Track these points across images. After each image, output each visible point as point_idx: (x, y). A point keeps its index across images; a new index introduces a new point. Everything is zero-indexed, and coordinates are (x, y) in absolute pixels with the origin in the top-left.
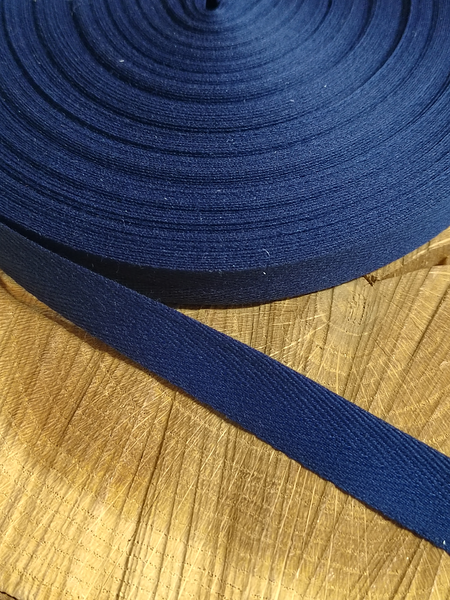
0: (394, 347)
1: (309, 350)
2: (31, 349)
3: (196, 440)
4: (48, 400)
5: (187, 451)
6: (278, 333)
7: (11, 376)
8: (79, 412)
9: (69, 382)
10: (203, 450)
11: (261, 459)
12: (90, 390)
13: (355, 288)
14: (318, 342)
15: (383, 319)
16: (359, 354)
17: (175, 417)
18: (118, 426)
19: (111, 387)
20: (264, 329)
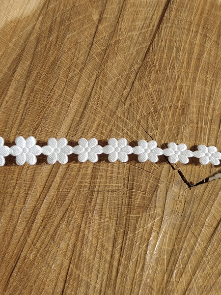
0: (201, 232)
1: (150, 234)
3: (82, 289)
6: (132, 222)
8: (16, 270)
9: (10, 249)
12: (22, 256)
13: (180, 191)
14: (156, 229)
15: (195, 213)
16: (180, 236)
17: (71, 274)
18: (38, 280)
19: (34, 254)
20: (124, 218)
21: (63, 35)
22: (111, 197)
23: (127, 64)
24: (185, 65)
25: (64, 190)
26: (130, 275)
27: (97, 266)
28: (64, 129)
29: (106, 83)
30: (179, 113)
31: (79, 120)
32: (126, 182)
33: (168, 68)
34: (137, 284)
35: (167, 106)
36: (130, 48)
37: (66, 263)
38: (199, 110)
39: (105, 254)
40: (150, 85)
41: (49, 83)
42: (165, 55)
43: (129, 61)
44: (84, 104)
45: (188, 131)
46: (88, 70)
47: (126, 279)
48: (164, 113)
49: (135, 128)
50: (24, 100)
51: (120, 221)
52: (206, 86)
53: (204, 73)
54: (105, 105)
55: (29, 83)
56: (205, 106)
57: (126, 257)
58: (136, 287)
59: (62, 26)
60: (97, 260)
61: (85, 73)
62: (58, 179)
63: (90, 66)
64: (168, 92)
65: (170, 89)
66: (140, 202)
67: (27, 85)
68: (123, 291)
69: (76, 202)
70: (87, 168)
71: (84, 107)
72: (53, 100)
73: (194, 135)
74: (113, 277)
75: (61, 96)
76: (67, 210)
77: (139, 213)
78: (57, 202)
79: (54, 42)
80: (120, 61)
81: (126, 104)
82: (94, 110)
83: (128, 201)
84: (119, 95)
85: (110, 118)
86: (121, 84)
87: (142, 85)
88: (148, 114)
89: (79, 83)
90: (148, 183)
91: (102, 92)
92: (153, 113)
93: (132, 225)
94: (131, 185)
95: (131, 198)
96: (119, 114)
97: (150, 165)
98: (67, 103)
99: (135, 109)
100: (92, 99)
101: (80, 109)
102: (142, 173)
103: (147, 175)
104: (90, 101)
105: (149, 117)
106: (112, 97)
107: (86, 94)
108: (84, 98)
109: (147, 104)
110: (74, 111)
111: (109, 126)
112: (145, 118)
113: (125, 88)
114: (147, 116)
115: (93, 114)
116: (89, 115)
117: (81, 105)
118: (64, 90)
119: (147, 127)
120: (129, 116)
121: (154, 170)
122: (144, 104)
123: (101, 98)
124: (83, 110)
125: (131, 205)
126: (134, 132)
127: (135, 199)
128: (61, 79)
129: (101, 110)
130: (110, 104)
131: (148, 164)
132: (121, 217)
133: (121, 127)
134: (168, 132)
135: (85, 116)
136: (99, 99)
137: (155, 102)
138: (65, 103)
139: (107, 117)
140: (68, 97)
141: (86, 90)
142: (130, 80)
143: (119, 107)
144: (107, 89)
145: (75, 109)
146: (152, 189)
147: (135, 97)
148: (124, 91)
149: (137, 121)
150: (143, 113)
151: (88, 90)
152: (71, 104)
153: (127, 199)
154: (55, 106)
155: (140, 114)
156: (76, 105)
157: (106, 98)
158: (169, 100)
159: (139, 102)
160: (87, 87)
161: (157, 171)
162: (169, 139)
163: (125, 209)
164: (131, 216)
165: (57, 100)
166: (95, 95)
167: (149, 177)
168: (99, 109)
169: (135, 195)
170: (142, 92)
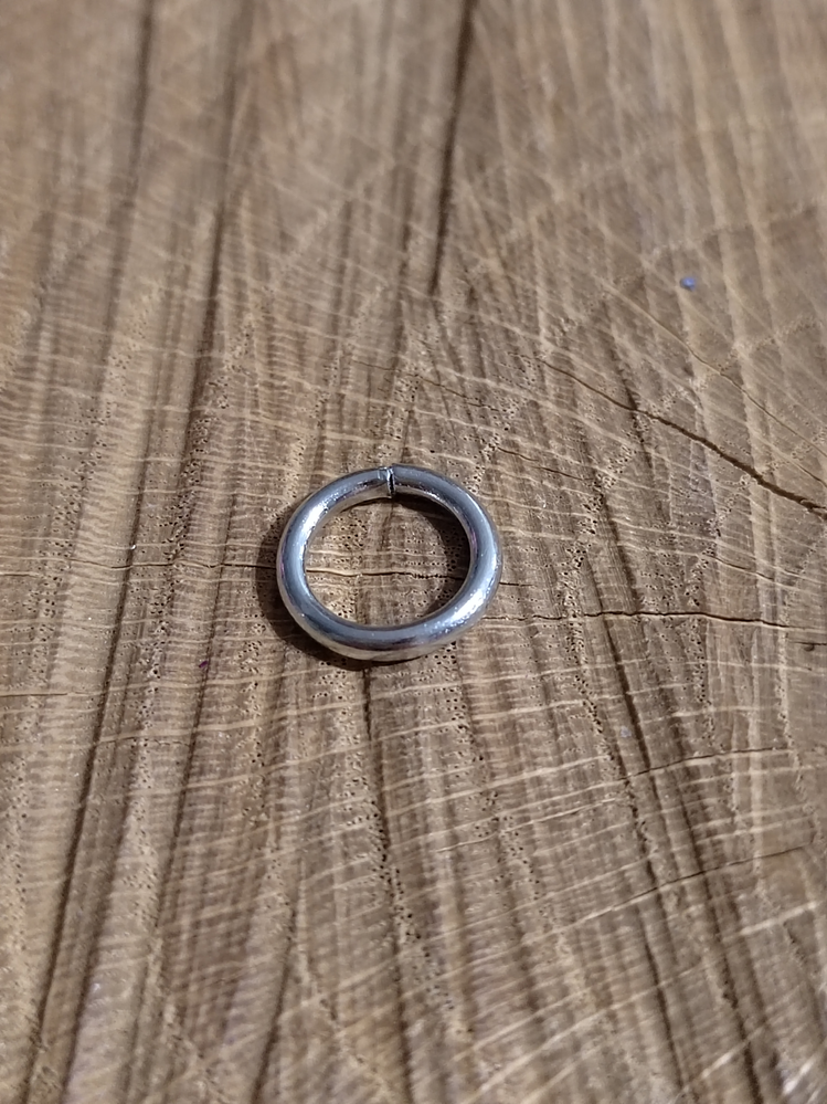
22: (557, 859)
23: (374, 127)
25: (208, 913)
28: (96, 541)
29: (285, 240)
30: (774, 263)
31: (183, 466)
32: (622, 730)
33: (611, 82)
35: (690, 241)
36: (360, 63)
40: (548, 177)
44: (183, 375)
46: (160, 207)
49: (549, 407)
51: (682, 997)
54: (316, 346)
61: (143, 224)
62: (142, 854)
65: (671, 166)
66: (765, 820)
69: (323, 967)
70: (325, 723)
71: (188, 387)
75: (27, 370)
76: (273, 1038)
77: (798, 896)
78: (182, 1013)
81: (442, 305)
82: (265, 384)
83: (683, 841)
84: (386, 276)
85: (373, 400)
86: (375, 226)
87: (501, 187)
88: (601, 313)
89: (124, 279)
90: (772, 686)
91: (275, 286)
92: (626, 299)
93: (781, 993)
94: (667, 736)
95: (700, 817)
96: (421, 363)
97: (735, 579)
98: (79, 395)
99: (511, 308)
100: (226, 334)
101: (167, 408)
102: (704, 640)
103: (745, 640)
104: (222, 349)
105: (613, 326)
106: (345, 298)
107: (185, 324)
108: (180, 345)
109: (573, 269)
110: (138, 431)
111: (384, 442)
112: (586, 339)
113: (407, 234)
114: (598, 326)
115: (260, 411)
116: (235, 423)
117: (168, 389)
118: (44, 334)
119: (624, 381)
120: (485, 355)
121: (774, 598)
122: (551, 274)
123: (280, 318)
124: (193, 403)
125: (721, 860)
126: (550, 429)
127: (733, 815)
128: (10, 284)
129: (303, 375)
130: (348, 335)
131: (722, 574)
132: (683, 964)
133: (461, 428)
134: (758, 375)
135: (213, 428)
136: (269, 328)
137: (615, 248)
138: (67, 397)
139: (356, 404)
140: (78, 362)
141: (175, 302)
142: (417, 190)
143: (406, 332)
144: (299, 264)
145: (141, 417)
146: (814, 716)
147: (485, 254)
148: (405, 248)
149: (546, 368)
150: (567, 321)
151: (186, 303)
152: (106, 396)
153: (672, 835)
154: (5, 427)
155: (549, 329)
156: (137, 394)
157: (312, 313)
158: (687, 217)
159: (518, 270)
160: (177, 290)
161: (797, 596)
162: (783, 408)
163: (688, 906)
164: (746, 931)
165: (12, 396)
166: (240, 311)
167: (760, 648)
168: (290, 377)
169: (722, 788)
170: (518, 221)
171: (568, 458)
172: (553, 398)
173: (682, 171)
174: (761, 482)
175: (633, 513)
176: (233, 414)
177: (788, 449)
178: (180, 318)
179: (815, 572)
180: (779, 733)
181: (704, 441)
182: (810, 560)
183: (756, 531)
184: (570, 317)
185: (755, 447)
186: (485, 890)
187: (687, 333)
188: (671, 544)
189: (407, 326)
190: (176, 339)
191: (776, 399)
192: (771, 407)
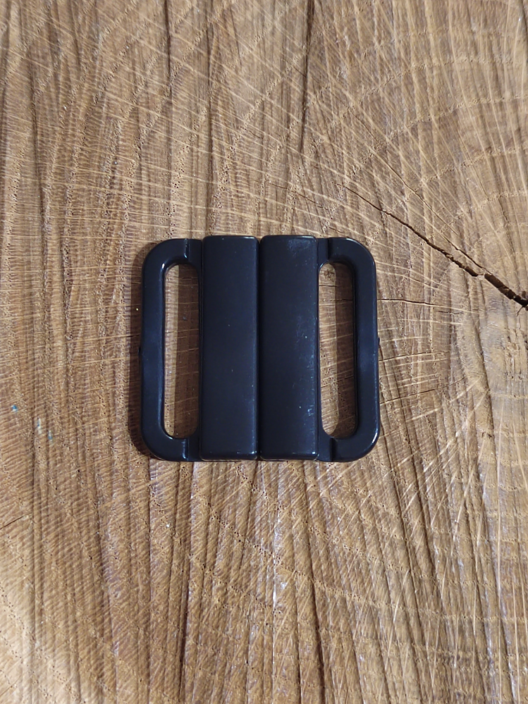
1: (475, 444)
2: (81, 567)
3: (362, 629)
4: (137, 636)
5: (357, 649)
6: (423, 431)
7: (71, 617)
8: (190, 642)
9: (155, 598)
10: (377, 638)
11: (462, 631)
12: (192, 603)
13: (506, 321)
14: (483, 428)
17: (324, 605)
18: (252, 647)
19: (218, 590)
20: (400, 429)
21: (89, 37)
23: (271, 59)
24: (411, 20)
26: (463, 556)
27: (376, 562)
29: (237, 123)
30: (439, 138)
33: (375, 40)
34: (485, 570)
35: (406, 129)
36: (263, 19)
37: (302, 581)
38: (482, 117)
39: (385, 529)
40: (347, 94)
41: (99, 167)
42: (356, 9)
43: (272, 50)
44: (202, 191)
45: (474, 175)
46: (183, 103)
47: (458, 567)
48: (405, 149)
49: (348, 208)
50: (52, 228)
51: (392, 440)
52: (476, 53)
53: (462, 24)
54: (254, 176)
55: (49, 181)
56: (492, 102)
57: (437, 518)
58: (485, 579)
59: (77, 14)
60: (372, 550)
61: (177, 113)
63: (183, 94)
64: (396, 97)
65: (398, 88)
66: (422, 379)
67: (45, 190)
68: (459, 597)
71: (204, 197)
72: (125, 206)
73: (492, 179)
74: (425, 576)
75: (139, 189)
77: (432, 407)
79: (72, 61)
80: (251, 57)
81: (305, 158)
82: (234, 196)
83: (394, 386)
84: (281, 140)
85: (278, 203)
86: (275, 114)
87: (328, 98)
88: (369, 164)
89: (172, 144)
90: (427, 329)
91: (236, 147)
92: (378, 157)
93: (424, 440)
94: (389, 348)
95: (400, 378)
96: (298, 187)
97: (416, 286)
98: (162, 201)
99: (333, 161)
100: (218, 172)
101: (197, 207)
102: (404, 310)
103: (419, 311)
104: (217, 179)
105: (374, 171)
106: (264, 151)
107: (200, 165)
108: (199, 176)
109: (358, 141)
110: (186, 217)
111: (284, 224)
112: (363, 176)
113: (289, 120)
114: (368, 170)
115: (234, 209)
116: (225, 215)
117: (196, 196)
118: (143, 172)
119: (378, 197)
120: (323, 184)
121: (430, 294)
122: (349, 144)
123: (238, 163)
124: (207, 205)
125: (406, 394)
126: (349, 219)
127: (411, 377)
128: (125, 146)
129: (249, 191)
130: (267, 171)
131: (412, 283)
132: (393, 429)
133: (314, 217)
134: (430, 193)
135: (217, 218)
136: (235, 168)
137: (375, 131)
138: (157, 203)
139: (272, 204)
140: (159, 186)
141: (194, 154)
142: (292, 96)
143: (291, 171)
144: (245, 135)
145: (187, 210)
146: (441, 340)
147: (322, 134)
148: (288, 128)
149: (347, 190)
150: (355, 167)
151: (199, 154)
152: (172, 202)
153: (390, 384)
154: (134, 218)
155: (349, 171)
156: (184, 199)
157: (251, 160)
158: (405, 116)
159: (336, 142)
160: (195, 148)
161: (438, 292)
162: (438, 209)
163: (395, 409)
164: (414, 419)
165: (135, 203)
166: (222, 160)
167: (424, 314)
168: (245, 192)
169: (407, 367)
170: (335, 116)
171: (356, 232)
172: (349, 204)
173: (403, 89)
174: (428, 243)
175: (379, 256)
176: (224, 211)
177: (439, 229)
178: (197, 161)
179: (445, 282)
180: (429, 348)
181: (407, 225)
182: (444, 277)
183: (426, 266)
184: (357, 165)
185: (426, 227)
186: (327, 404)
187: (403, 175)
188: (393, 271)
189: (291, 168)
190: (197, 173)
191: (436, 205)
192: (433, 207)
